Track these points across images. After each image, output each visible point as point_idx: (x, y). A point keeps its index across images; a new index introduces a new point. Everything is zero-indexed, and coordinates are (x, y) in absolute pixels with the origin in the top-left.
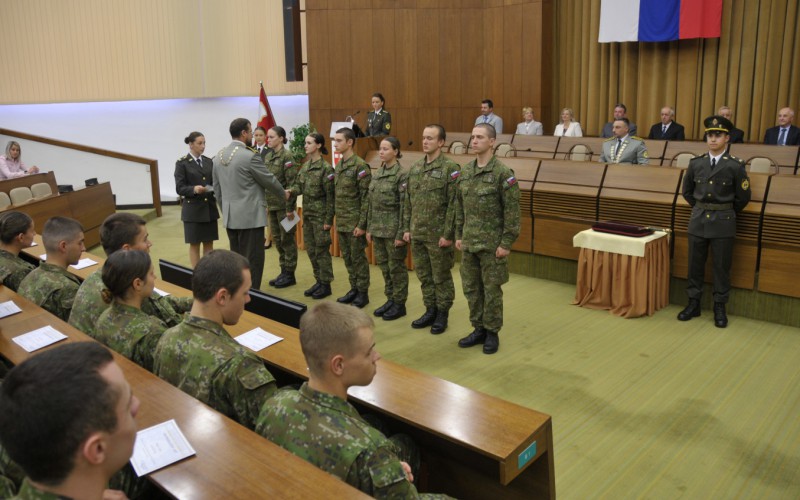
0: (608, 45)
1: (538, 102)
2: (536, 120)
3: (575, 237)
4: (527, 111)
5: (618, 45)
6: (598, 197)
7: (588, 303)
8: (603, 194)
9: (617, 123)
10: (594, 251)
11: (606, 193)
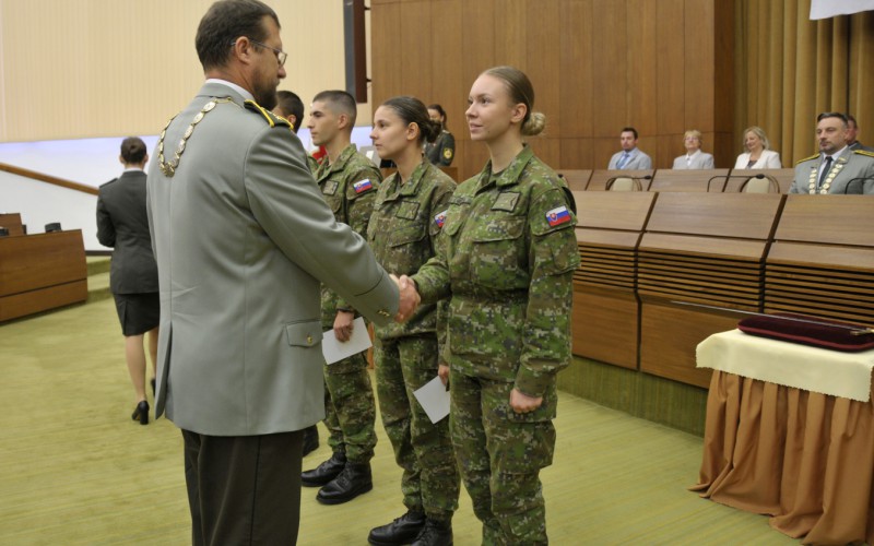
0: (829, 22)
1: (710, 124)
2: (704, 151)
3: (700, 347)
4: (691, 136)
5: (847, 20)
6: (763, 261)
7: (723, 492)
8: (772, 256)
9: (825, 123)
10: (742, 379)
11: (780, 253)
